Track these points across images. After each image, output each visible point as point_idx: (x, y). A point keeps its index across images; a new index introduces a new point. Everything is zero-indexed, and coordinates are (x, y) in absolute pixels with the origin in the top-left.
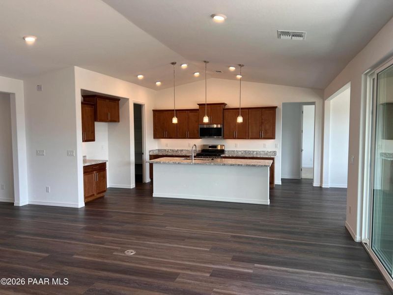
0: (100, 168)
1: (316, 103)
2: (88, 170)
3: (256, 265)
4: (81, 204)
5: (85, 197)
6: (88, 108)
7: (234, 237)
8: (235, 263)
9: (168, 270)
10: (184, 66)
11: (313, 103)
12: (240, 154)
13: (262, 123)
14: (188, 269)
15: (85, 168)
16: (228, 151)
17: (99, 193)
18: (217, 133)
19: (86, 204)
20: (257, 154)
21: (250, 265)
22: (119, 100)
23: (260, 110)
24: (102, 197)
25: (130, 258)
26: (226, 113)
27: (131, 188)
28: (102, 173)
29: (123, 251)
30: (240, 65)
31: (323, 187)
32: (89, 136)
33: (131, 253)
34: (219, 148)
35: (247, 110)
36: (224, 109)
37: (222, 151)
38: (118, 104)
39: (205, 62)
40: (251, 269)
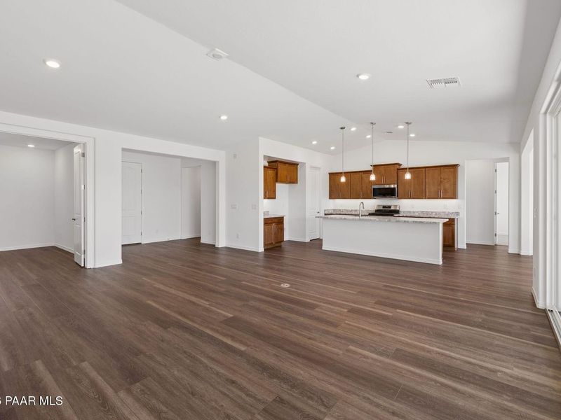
0: (279, 221)
1: (511, 160)
2: (267, 222)
3: (398, 310)
4: (261, 249)
5: (265, 245)
6: (271, 172)
7: (387, 286)
8: (377, 306)
9: (312, 302)
10: (353, 129)
11: (506, 160)
12: (417, 214)
13: (441, 182)
14: (329, 304)
15: (266, 220)
16: (404, 212)
17: (277, 243)
18: (390, 193)
19: (265, 250)
20: (436, 214)
21: (391, 310)
22: (298, 165)
23: (439, 168)
24: (280, 246)
25: (283, 290)
26: (400, 173)
27: (306, 241)
28: (279, 226)
29: (280, 284)
30: (407, 123)
31: (522, 254)
32: (270, 194)
33: (286, 286)
34: (392, 208)
35: (424, 169)
36: (398, 169)
37: (397, 212)
38: (297, 169)
39: (372, 123)
40: (391, 313)
